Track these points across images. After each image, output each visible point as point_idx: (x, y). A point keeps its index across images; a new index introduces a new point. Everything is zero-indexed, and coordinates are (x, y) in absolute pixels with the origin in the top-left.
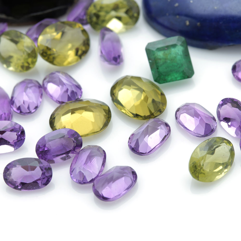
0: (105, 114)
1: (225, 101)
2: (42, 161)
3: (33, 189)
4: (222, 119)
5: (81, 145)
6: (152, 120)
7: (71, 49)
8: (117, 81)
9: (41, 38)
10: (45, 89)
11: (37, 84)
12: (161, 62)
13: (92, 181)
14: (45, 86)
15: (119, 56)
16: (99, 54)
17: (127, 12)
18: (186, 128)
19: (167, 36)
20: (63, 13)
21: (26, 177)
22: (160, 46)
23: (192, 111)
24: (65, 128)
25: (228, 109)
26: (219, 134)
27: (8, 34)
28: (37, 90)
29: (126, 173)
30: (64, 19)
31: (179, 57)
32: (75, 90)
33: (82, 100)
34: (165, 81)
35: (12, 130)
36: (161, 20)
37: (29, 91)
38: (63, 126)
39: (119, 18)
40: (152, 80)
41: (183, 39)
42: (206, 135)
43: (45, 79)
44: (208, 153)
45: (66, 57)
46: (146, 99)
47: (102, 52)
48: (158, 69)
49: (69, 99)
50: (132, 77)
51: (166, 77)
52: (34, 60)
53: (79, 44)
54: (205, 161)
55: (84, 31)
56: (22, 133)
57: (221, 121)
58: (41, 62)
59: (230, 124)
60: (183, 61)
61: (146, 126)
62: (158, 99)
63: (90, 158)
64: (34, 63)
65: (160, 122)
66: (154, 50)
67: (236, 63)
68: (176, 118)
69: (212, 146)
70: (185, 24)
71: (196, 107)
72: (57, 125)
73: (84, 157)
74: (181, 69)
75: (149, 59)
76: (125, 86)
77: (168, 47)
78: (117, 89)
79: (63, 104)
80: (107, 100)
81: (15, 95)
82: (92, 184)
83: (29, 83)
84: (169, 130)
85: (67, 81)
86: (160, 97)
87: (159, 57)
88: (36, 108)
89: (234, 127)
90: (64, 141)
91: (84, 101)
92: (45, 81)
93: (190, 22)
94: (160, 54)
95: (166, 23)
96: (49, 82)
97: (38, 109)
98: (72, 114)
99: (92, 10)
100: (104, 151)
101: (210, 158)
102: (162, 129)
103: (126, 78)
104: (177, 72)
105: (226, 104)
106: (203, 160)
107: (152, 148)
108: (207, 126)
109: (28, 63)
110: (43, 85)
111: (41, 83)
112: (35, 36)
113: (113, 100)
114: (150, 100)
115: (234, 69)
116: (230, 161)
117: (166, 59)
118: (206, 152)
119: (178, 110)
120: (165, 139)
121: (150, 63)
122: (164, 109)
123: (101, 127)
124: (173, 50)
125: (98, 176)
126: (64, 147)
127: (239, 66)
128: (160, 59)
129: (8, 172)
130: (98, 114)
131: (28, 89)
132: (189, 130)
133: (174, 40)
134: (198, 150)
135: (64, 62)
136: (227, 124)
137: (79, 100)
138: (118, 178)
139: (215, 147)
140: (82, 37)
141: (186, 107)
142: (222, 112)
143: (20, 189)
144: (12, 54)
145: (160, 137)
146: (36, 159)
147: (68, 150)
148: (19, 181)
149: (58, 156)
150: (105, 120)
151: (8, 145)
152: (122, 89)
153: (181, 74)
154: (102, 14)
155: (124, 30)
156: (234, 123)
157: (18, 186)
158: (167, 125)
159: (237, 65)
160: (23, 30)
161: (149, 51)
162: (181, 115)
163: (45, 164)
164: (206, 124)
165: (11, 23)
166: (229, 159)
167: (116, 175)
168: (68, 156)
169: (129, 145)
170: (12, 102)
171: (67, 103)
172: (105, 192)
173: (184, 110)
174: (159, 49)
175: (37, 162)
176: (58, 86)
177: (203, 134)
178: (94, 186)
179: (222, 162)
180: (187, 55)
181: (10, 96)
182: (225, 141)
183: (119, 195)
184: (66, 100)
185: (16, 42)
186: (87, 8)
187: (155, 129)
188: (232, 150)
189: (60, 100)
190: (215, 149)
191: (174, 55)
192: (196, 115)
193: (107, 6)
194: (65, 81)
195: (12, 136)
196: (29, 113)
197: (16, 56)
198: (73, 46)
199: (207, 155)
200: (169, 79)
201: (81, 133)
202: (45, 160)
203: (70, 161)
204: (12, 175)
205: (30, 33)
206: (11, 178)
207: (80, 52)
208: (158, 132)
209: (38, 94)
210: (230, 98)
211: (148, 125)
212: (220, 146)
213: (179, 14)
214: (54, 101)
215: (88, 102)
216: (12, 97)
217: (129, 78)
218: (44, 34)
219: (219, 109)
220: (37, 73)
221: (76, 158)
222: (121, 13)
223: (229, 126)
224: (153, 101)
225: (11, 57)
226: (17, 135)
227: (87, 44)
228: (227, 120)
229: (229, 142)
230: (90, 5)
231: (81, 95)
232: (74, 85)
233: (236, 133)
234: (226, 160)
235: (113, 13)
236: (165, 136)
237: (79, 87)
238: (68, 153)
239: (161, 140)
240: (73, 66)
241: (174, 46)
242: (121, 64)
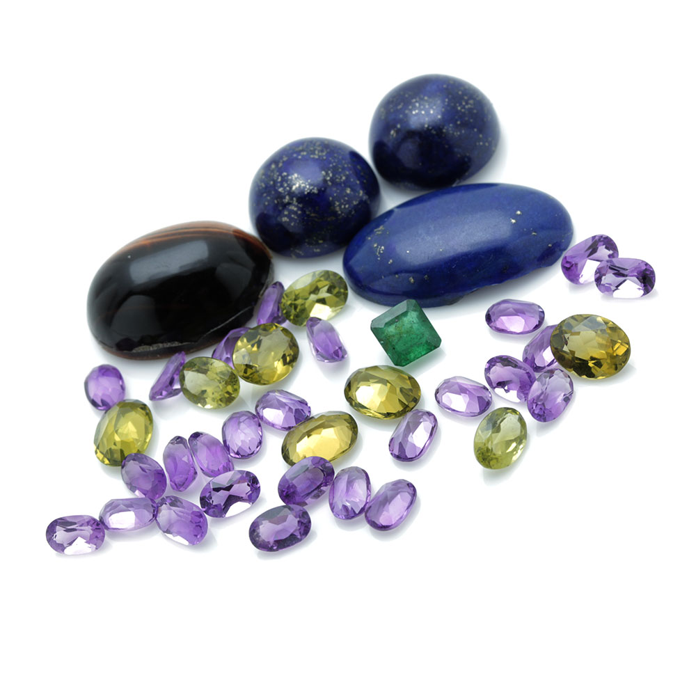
0: (348, 425)
1: (492, 362)
2: (292, 506)
3: (292, 544)
4: (495, 385)
5: (333, 473)
6: (409, 415)
7: (275, 359)
8: (348, 379)
9: (234, 356)
10: (262, 418)
11: (251, 415)
12: (395, 339)
13: (362, 510)
14: (261, 414)
15: (340, 348)
16: (314, 353)
17: (329, 291)
18: (454, 410)
19: (392, 304)
20: (249, 316)
21: (278, 533)
22: (387, 320)
23: (456, 387)
24: (305, 457)
25: (499, 371)
26: (498, 404)
27: (191, 366)
28: (252, 422)
29: (400, 488)
30: (253, 324)
31: (415, 326)
32: (300, 408)
33: (313, 417)
34: (408, 361)
35: (240, 481)
36: (377, 286)
37: (243, 426)
38: (301, 456)
39: (323, 301)
40: (392, 365)
41: (413, 301)
42: (482, 411)
43: (257, 407)
44: (493, 433)
45: (274, 370)
46: (392, 390)
47: (317, 351)
48: (394, 349)
49: (297, 420)
50: (367, 369)
51: (408, 356)
52: (235, 387)
53: (284, 348)
54: (492, 442)
55: (284, 330)
56: (253, 481)
57: (495, 388)
58: (245, 387)
59: (506, 388)
60: (423, 329)
61: (405, 424)
62: (408, 385)
63: (350, 483)
64: (236, 390)
65: (420, 414)
66: (383, 327)
67: (488, 311)
68: (438, 402)
69: (495, 423)
70: (409, 282)
71: (459, 381)
72: (294, 458)
73: (342, 485)
74: (424, 340)
75: (379, 340)
76: (362, 383)
77: (398, 318)
78: (353, 388)
79: (292, 430)
80: (344, 407)
81: (228, 438)
82: (363, 515)
83: (240, 417)
84: (435, 420)
85: (287, 399)
86: (408, 382)
87: (391, 334)
88: (260, 443)
89: (512, 390)
90: (309, 475)
91: (316, 417)
92: (258, 409)
93: (413, 278)
94: (392, 330)
95: (385, 289)
96: (264, 408)
97: (263, 444)
98: (308, 437)
99: (287, 302)
100: (363, 470)
101: (498, 438)
102: (426, 421)
103: (358, 373)
104: (419, 345)
105: (494, 365)
106: (490, 443)
107: (422, 448)
108: (480, 399)
109: (228, 393)
110: (258, 413)
111: (254, 413)
112: (225, 356)
113: (351, 404)
114: (398, 390)
115: (489, 318)
116: (523, 433)
117: (400, 334)
118: (490, 432)
119: (437, 392)
120: (433, 432)
121: (381, 344)
122: (420, 397)
123: (349, 442)
124: (406, 320)
125: (367, 503)
126: (312, 481)
127: (494, 314)
128: (393, 336)
129: (255, 534)
130: (339, 427)
131: (242, 424)
132: (457, 411)
133: (402, 306)
134: (480, 432)
135: (274, 377)
136: (502, 390)
137: (309, 419)
138: (393, 497)
139: (499, 422)
140: (286, 339)
141: (445, 385)
142: (491, 376)
143: (277, 550)
144: (204, 389)
145: (426, 431)
146: (283, 506)
147: (318, 484)
148: (272, 541)
149: (308, 494)
150: (351, 433)
151: (241, 501)
152: (358, 388)
153: (426, 347)
154: (299, 302)
155: (333, 314)
156: (512, 385)
157: (272, 547)
158: (429, 414)
159: (490, 313)
160: (207, 353)
161: (375, 330)
162: (443, 397)
163: (297, 508)
164: (478, 397)
165: (188, 350)
166: (521, 432)
167: (389, 493)
168: (321, 491)
169: (392, 454)
170: (226, 447)
171: (295, 427)
172: (382, 521)
173: (444, 389)
174: (389, 324)
175: (286, 509)
176: (278, 408)
177: (478, 410)
178: (366, 516)
179: (513, 438)
180: (425, 321)
181: (221, 441)
182: (508, 411)
183: (401, 518)
184: (293, 423)
185: (205, 372)
186: (279, 302)
187: (417, 425)
188: (521, 420)
189: (287, 426)
190: (499, 425)
191: (409, 326)
192: (462, 390)
193: (303, 290)
194: (284, 401)
195: (243, 488)
196: (252, 454)
197: (209, 390)
198: (276, 354)
199: (493, 435)
200: (412, 355)
201: (328, 458)
202: (294, 503)
203: (326, 496)
204: (260, 534)
205: (217, 354)
206: (260, 540)
207: (288, 359)
208: (421, 427)
209: (254, 427)
210: (497, 357)
211: (408, 422)
212: (504, 419)
213: (397, 273)
214: (279, 429)
215: (322, 417)
216: (225, 441)
217: (364, 371)
218: (238, 351)
219: (488, 375)
220: (243, 402)
221: (333, 490)
222: (323, 294)
223: (507, 391)
224: (401, 390)
225: (203, 392)
226: (248, 485)
227: (294, 345)
228: (501, 384)
229: (514, 411)
230: (281, 296)
231: (310, 412)
232: (296, 401)
233: (519, 397)
234: (518, 433)
235: (313, 297)
236: (433, 428)
237: (303, 403)
238: (319, 487)
239: (429, 435)
240: (288, 378)
241: (405, 314)
242: (346, 356)
